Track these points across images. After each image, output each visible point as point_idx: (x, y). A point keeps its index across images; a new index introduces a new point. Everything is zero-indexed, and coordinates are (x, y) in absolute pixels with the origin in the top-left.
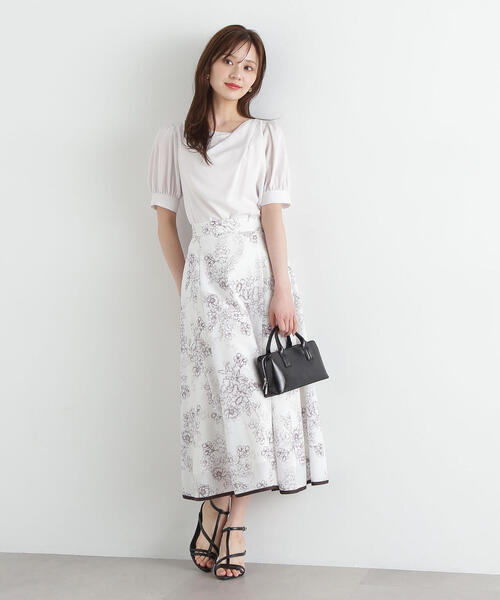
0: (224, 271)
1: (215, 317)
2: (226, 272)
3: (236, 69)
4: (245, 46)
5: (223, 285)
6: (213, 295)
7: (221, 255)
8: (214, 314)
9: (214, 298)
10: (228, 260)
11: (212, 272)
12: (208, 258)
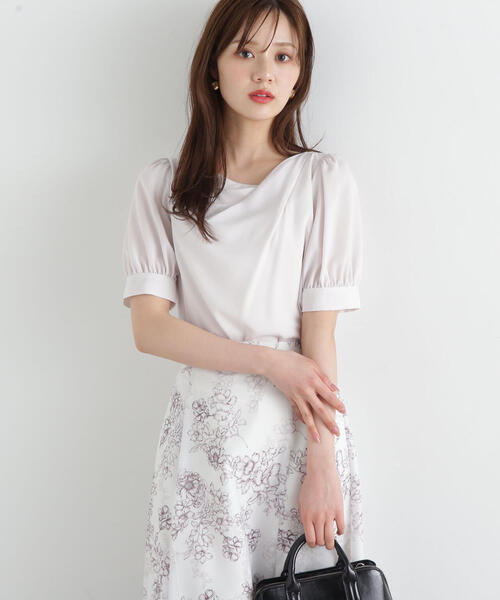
0: (220, 435)
1: (185, 516)
2: (223, 437)
3: (261, 64)
4: (269, 20)
5: (215, 459)
6: (192, 475)
7: (219, 406)
8: (186, 510)
9: (192, 482)
10: (230, 417)
11: (200, 432)
12: (199, 406)
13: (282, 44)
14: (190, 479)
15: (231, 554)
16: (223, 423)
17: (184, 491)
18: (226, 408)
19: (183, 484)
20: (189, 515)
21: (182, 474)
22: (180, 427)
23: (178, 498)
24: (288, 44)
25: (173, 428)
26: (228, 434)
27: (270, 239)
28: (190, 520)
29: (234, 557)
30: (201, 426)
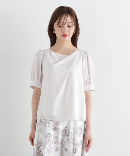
6: (48, 134)
11: (50, 123)
13: (69, 23)
15: (57, 151)
17: (46, 138)
19: (46, 136)
23: (45, 140)
28: (47, 144)
29: (58, 151)
30: (51, 121)
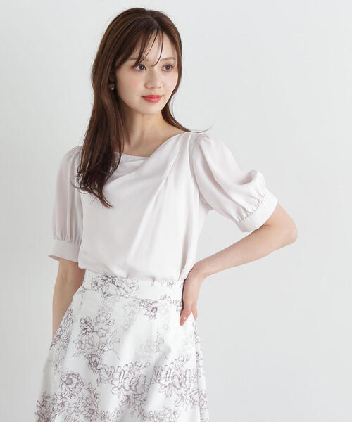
0: (100, 348)
1: (63, 404)
2: (102, 350)
5: (95, 365)
6: (73, 374)
7: (101, 325)
8: (64, 400)
9: (71, 379)
10: (108, 335)
11: (84, 342)
12: (86, 322)
14: (70, 377)
16: (103, 339)
17: (64, 385)
18: (106, 327)
20: (66, 404)
21: (65, 372)
22: (69, 336)
23: (59, 390)
24: (171, 58)
25: (63, 335)
26: (106, 348)
27: (155, 197)
28: (66, 407)
30: (85, 337)
